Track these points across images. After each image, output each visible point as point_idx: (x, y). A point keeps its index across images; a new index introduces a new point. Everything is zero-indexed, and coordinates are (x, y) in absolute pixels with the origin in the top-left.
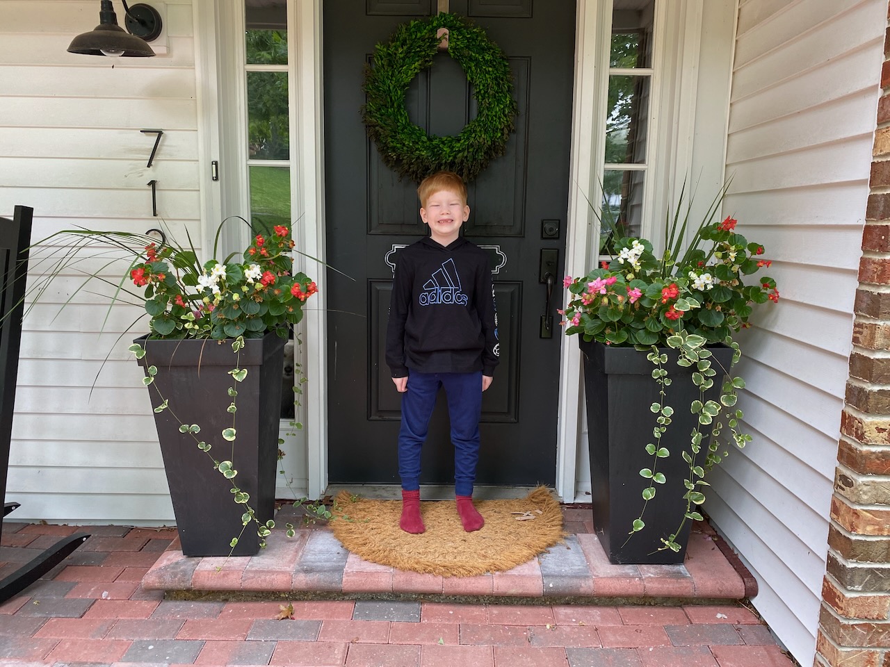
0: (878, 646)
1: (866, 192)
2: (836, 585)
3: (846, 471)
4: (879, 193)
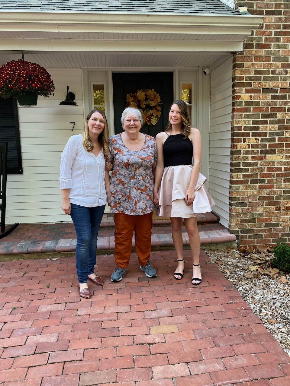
0: (239, 218)
1: (231, 132)
2: (230, 207)
3: (231, 185)
4: (233, 132)
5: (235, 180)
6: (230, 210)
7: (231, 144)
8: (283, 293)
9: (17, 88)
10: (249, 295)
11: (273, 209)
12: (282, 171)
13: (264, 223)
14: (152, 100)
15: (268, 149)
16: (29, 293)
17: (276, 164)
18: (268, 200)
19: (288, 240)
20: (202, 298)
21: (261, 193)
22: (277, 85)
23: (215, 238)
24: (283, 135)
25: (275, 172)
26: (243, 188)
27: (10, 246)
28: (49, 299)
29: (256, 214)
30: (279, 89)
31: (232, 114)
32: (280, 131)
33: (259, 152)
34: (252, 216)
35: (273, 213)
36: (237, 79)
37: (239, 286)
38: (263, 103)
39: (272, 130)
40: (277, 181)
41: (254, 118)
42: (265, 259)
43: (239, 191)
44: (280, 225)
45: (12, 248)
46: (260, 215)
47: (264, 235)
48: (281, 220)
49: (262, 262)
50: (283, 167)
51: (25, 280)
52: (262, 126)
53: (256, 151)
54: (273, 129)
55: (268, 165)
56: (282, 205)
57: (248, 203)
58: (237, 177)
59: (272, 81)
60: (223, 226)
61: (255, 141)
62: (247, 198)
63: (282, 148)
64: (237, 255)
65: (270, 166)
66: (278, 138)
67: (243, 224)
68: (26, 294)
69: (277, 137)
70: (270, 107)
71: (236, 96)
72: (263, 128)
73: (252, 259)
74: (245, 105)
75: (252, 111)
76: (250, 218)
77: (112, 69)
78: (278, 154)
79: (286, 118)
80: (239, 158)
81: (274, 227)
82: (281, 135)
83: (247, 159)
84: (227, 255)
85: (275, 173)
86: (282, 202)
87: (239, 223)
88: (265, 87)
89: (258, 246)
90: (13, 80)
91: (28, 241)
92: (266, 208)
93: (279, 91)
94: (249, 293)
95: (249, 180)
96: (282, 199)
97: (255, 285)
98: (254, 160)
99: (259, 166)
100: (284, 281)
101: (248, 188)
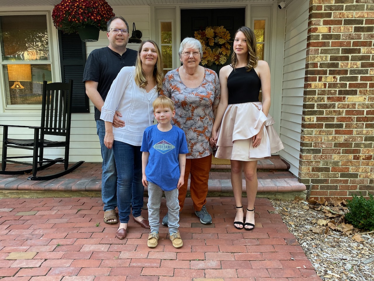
0: (310, 166)
1: (305, 70)
2: (301, 154)
3: (303, 129)
4: (307, 70)
5: (307, 123)
6: (301, 157)
7: (304, 83)
8: (357, 254)
9: (76, 21)
10: (315, 252)
11: (351, 158)
12: (363, 115)
13: (340, 173)
14: (221, 38)
15: (348, 89)
16: (77, 231)
17: (357, 106)
18: (345, 147)
19: (367, 193)
20: (258, 251)
21: (337, 139)
22: (362, 15)
23: (282, 186)
24: (367, 73)
25: (356, 115)
26: (317, 133)
27: (69, 183)
28: (95, 239)
29: (330, 162)
30: (364, 19)
31: (307, 50)
32: (364, 69)
33: (337, 93)
34: (326, 164)
35: (351, 162)
36: (314, 9)
37: (303, 241)
38: (344, 36)
39: (353, 68)
40: (358, 126)
41: (332, 54)
42: (338, 213)
43: (312, 136)
44: (358, 176)
45: (71, 185)
46: (335, 164)
47: (338, 187)
48: (360, 171)
49: (334, 216)
50: (365, 110)
51: (77, 218)
52: (342, 63)
53: (333, 91)
54: (355, 66)
55: (348, 108)
56: (362, 154)
57: (322, 150)
58: (310, 120)
59: (357, 10)
60: (293, 174)
61: (333, 80)
62: (321, 144)
63: (365, 88)
64: (305, 206)
65: (350, 108)
66: (361, 76)
67: (315, 173)
68: (74, 232)
69: (359, 76)
70: (352, 41)
71: (312, 28)
72: (343, 65)
73: (323, 212)
74: (322, 39)
75: (330, 46)
76: (323, 167)
77: (180, 5)
78: (361, 95)
79: (371, 53)
80: (313, 99)
81: (351, 178)
82: (364, 74)
83: (322, 100)
84: (294, 206)
85: (356, 117)
86: (363, 150)
87: (310, 172)
88: (348, 17)
89: (332, 198)
90: (72, 12)
91: (88, 179)
92: (342, 156)
93: (364, 22)
94: (314, 250)
95: (324, 123)
96: (362, 146)
97: (322, 242)
98: (331, 102)
99: (336, 108)
100: (358, 240)
101: (322, 133)
